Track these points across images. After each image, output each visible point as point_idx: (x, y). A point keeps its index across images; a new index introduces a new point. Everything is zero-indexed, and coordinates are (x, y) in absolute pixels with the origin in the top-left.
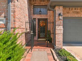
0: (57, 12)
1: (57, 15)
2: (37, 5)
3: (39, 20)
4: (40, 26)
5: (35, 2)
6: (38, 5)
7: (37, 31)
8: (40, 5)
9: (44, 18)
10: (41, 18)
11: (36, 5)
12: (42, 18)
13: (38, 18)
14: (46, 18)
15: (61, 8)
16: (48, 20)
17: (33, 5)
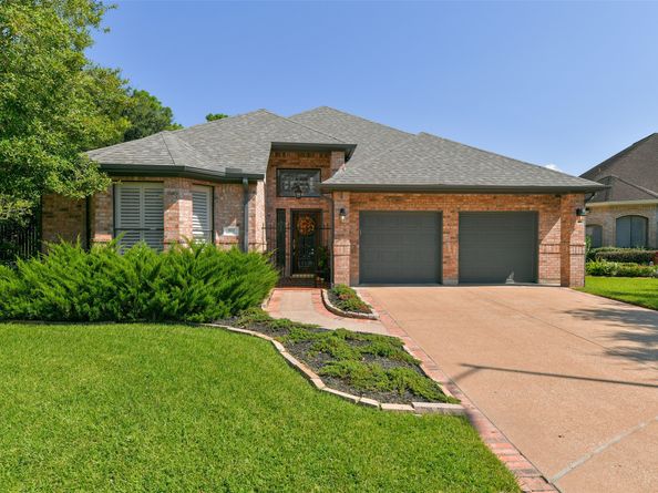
0: (338, 206)
1: (337, 213)
2: (288, 166)
3: (295, 214)
4: (299, 234)
5: (282, 158)
6: (293, 166)
7: (288, 250)
8: (297, 167)
9: (309, 207)
10: (300, 207)
11: (284, 166)
12: (305, 207)
13: (293, 207)
14: (317, 207)
15: (346, 196)
16: (325, 215)
17: (275, 168)
